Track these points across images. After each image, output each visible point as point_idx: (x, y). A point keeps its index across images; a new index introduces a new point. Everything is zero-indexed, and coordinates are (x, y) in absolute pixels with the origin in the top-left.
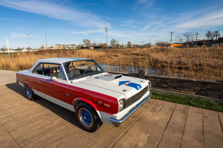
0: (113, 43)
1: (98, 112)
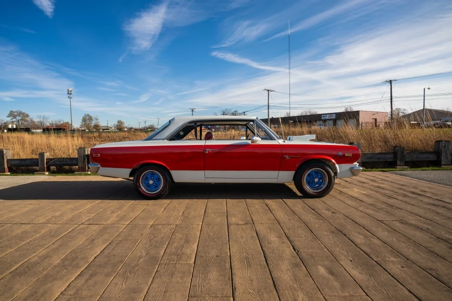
0: (88, 122)
1: (337, 165)
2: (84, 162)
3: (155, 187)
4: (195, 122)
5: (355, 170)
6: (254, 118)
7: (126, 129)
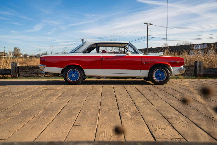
1: (171, 67)
2: (15, 72)
3: (75, 78)
4: (97, 44)
5: (182, 70)
6: (128, 42)
7: (22, 56)
